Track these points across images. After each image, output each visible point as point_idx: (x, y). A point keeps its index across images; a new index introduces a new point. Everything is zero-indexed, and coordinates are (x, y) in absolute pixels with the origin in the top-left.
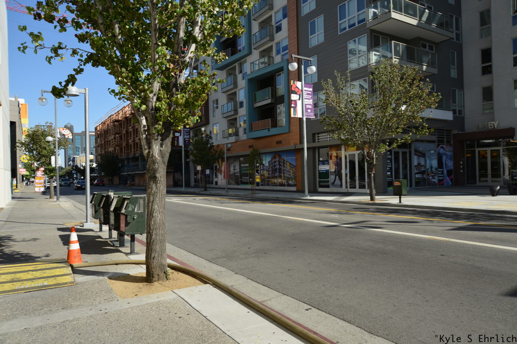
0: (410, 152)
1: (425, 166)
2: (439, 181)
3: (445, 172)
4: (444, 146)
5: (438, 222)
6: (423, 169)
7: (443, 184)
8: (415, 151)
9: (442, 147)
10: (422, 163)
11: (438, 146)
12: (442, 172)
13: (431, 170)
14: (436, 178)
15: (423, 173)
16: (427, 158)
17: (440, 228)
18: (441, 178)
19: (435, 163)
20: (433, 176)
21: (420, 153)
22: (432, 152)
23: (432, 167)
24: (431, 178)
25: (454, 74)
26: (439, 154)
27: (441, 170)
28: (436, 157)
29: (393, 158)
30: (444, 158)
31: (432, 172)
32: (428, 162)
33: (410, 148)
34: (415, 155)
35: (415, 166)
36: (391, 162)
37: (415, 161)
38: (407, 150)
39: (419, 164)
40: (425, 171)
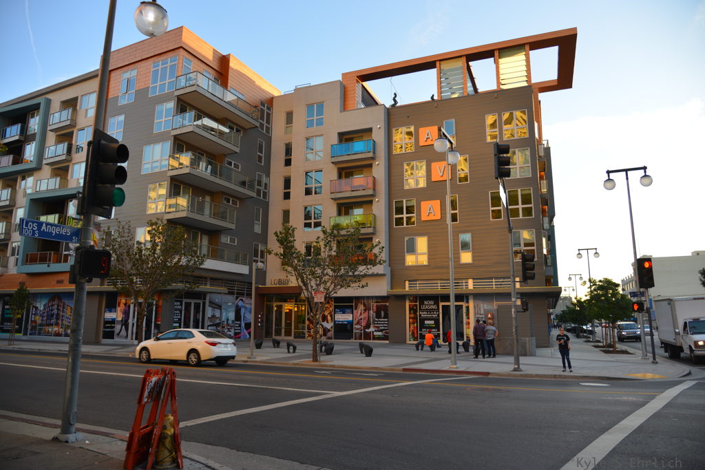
0: (204, 304)
1: (220, 318)
2: (236, 334)
3: (243, 325)
4: (244, 299)
6: (218, 321)
7: (240, 337)
8: (210, 302)
9: (242, 300)
10: (218, 315)
11: (237, 298)
12: (240, 325)
13: (227, 322)
14: (233, 331)
15: (217, 325)
16: (223, 310)
18: (237, 331)
19: (232, 316)
20: (228, 329)
21: (216, 304)
22: (229, 304)
23: (228, 320)
24: (226, 331)
25: (258, 229)
26: (237, 306)
27: (239, 323)
28: (234, 309)
29: (183, 309)
30: (243, 311)
31: (228, 324)
32: (224, 314)
33: (205, 299)
34: (209, 306)
35: (209, 318)
36: (181, 313)
37: (209, 312)
38: (201, 302)
39: (213, 316)
40: (220, 323)
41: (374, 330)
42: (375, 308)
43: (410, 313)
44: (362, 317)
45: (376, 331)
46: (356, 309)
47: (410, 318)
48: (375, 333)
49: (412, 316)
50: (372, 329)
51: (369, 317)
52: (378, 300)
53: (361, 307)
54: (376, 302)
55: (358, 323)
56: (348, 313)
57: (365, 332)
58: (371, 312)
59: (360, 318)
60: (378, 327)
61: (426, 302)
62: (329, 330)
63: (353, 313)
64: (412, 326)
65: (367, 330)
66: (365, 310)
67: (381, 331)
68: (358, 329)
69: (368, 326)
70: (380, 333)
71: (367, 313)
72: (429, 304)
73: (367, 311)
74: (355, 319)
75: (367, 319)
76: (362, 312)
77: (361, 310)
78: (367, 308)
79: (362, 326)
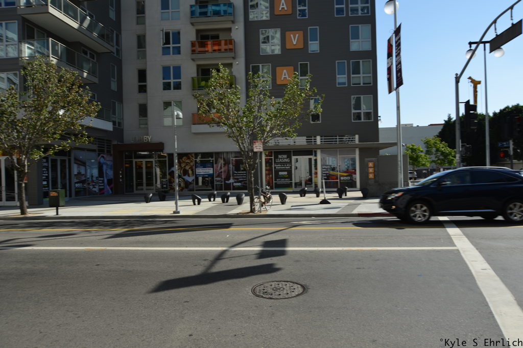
0: (70, 160)
1: (85, 175)
2: (100, 190)
3: (106, 181)
4: (105, 156)
5: (96, 231)
6: (83, 178)
7: (103, 193)
8: (75, 159)
9: (103, 157)
10: (83, 172)
11: (99, 155)
12: (103, 181)
13: (92, 179)
14: (97, 187)
15: (83, 182)
16: (88, 167)
17: (98, 237)
19: (95, 172)
20: (93, 185)
21: (81, 162)
22: (93, 161)
23: (92, 176)
24: (91, 187)
25: (114, 86)
26: (100, 163)
27: (102, 179)
28: (97, 166)
29: (50, 166)
30: (105, 167)
31: (93, 181)
32: (89, 171)
33: (70, 156)
34: (75, 163)
35: (75, 175)
36: (48, 170)
37: (75, 170)
38: (66, 158)
39: (79, 173)
40: (85, 180)
41: (233, 181)
42: (234, 162)
43: (266, 166)
44: (223, 170)
45: (235, 182)
46: (216, 163)
47: (266, 170)
48: (235, 184)
49: (268, 168)
50: (231, 181)
52: (236, 156)
53: (221, 162)
54: (235, 157)
55: (219, 175)
56: (209, 167)
57: (225, 183)
58: (231, 166)
59: (220, 171)
60: (237, 179)
61: (280, 157)
62: (190, 183)
63: (213, 167)
64: (268, 177)
65: (227, 182)
66: (225, 164)
67: (240, 182)
69: (228, 178)
70: (239, 184)
71: (226, 167)
72: (283, 158)
73: (227, 165)
74: (216, 173)
75: (227, 172)
76: (221, 166)
77: (221, 164)
78: (227, 163)
79: (222, 178)
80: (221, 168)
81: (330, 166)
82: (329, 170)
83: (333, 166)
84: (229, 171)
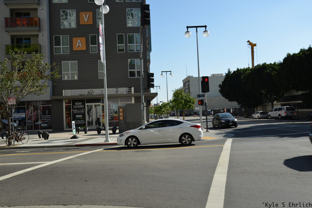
41: (41, 123)
42: (41, 108)
43: (66, 111)
44: (33, 114)
45: (43, 123)
46: (27, 109)
47: (66, 114)
48: (42, 125)
49: (68, 112)
50: (39, 122)
51: (37, 114)
52: (43, 103)
53: (32, 108)
54: (42, 105)
56: (22, 112)
58: (39, 111)
59: (31, 115)
61: (76, 104)
62: (7, 125)
64: (68, 119)
65: (36, 123)
66: (34, 110)
67: (46, 123)
68: (29, 123)
70: (46, 125)
71: (36, 112)
72: (79, 105)
73: (36, 111)
74: (27, 116)
75: (36, 116)
76: (32, 111)
77: (32, 110)
78: (36, 109)
79: (32, 121)
80: (31, 113)
81: (114, 110)
82: (113, 113)
83: (116, 111)
84: (37, 115)
